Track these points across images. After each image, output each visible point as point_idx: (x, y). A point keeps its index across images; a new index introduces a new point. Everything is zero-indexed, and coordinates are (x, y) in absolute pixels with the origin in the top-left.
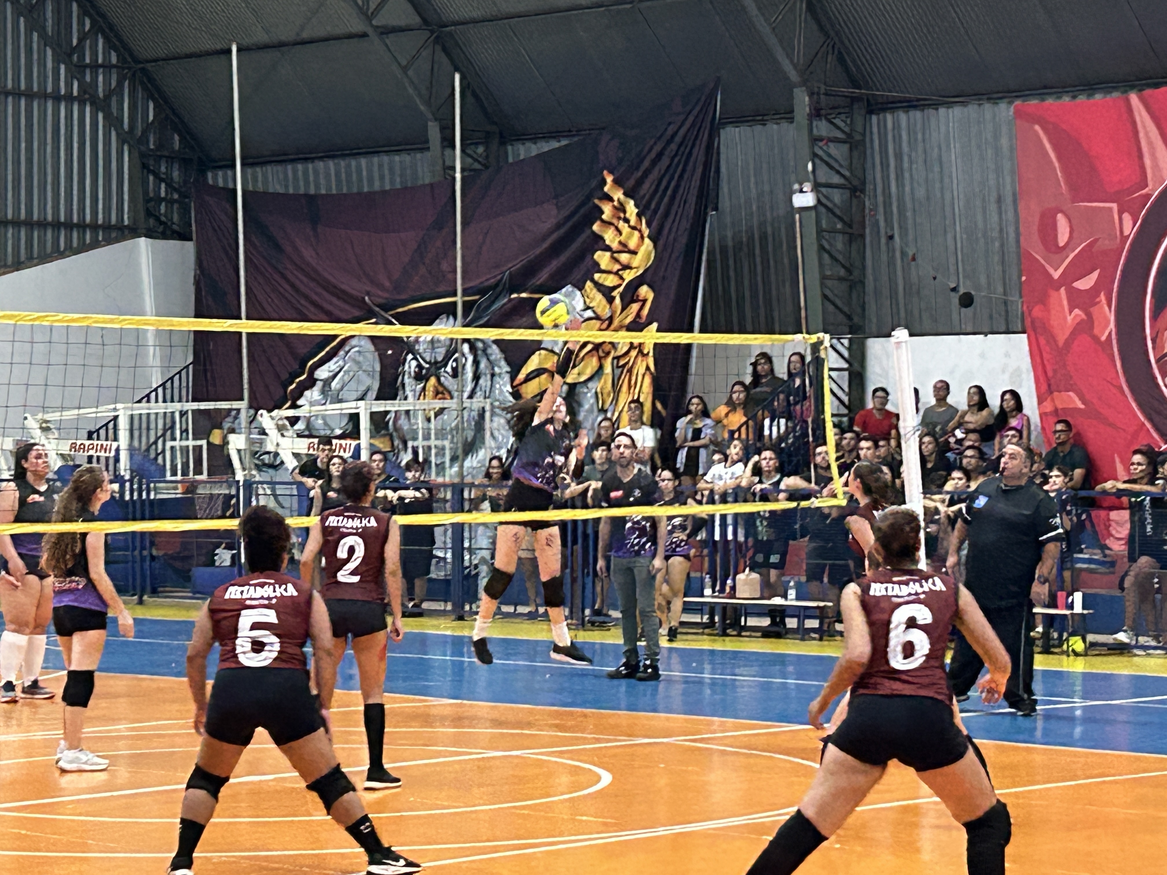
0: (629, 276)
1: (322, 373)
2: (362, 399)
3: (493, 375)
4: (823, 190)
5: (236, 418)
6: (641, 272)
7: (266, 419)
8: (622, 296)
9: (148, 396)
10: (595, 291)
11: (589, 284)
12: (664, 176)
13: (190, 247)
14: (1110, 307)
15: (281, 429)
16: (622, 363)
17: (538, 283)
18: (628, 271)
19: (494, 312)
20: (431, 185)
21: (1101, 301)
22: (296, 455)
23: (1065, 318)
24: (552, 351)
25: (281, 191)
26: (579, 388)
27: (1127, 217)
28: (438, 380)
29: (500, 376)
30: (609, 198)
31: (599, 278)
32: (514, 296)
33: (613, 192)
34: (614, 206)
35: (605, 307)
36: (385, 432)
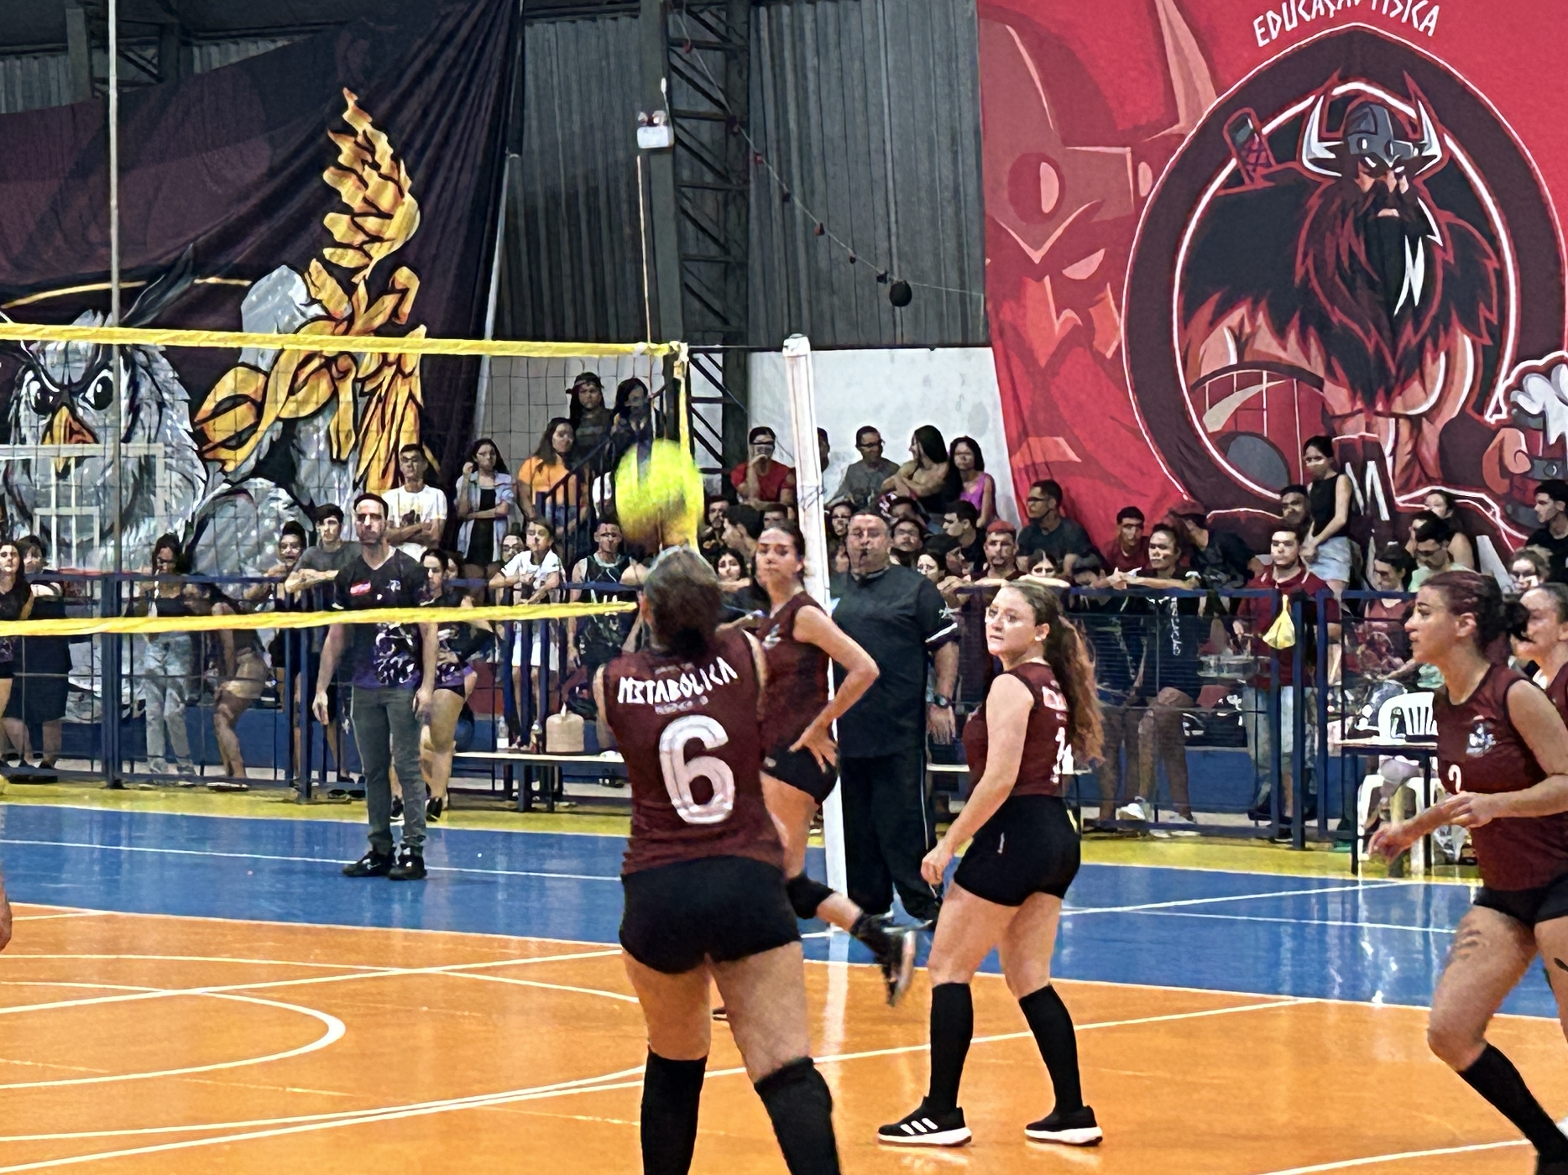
0: (379, 252)
3: (161, 405)
4: (684, 122)
6: (397, 246)
8: (367, 283)
10: (325, 274)
11: (315, 264)
12: (435, 96)
14: (1119, 307)
16: (367, 389)
17: (233, 261)
18: (377, 245)
19: (164, 308)
20: (72, 107)
21: (1106, 297)
23: (1052, 325)
24: (256, 369)
26: (301, 425)
27: (1143, 167)
28: (73, 412)
29: (173, 406)
30: (348, 130)
31: (332, 255)
32: (198, 281)
33: (357, 121)
34: (356, 143)
35: (341, 301)
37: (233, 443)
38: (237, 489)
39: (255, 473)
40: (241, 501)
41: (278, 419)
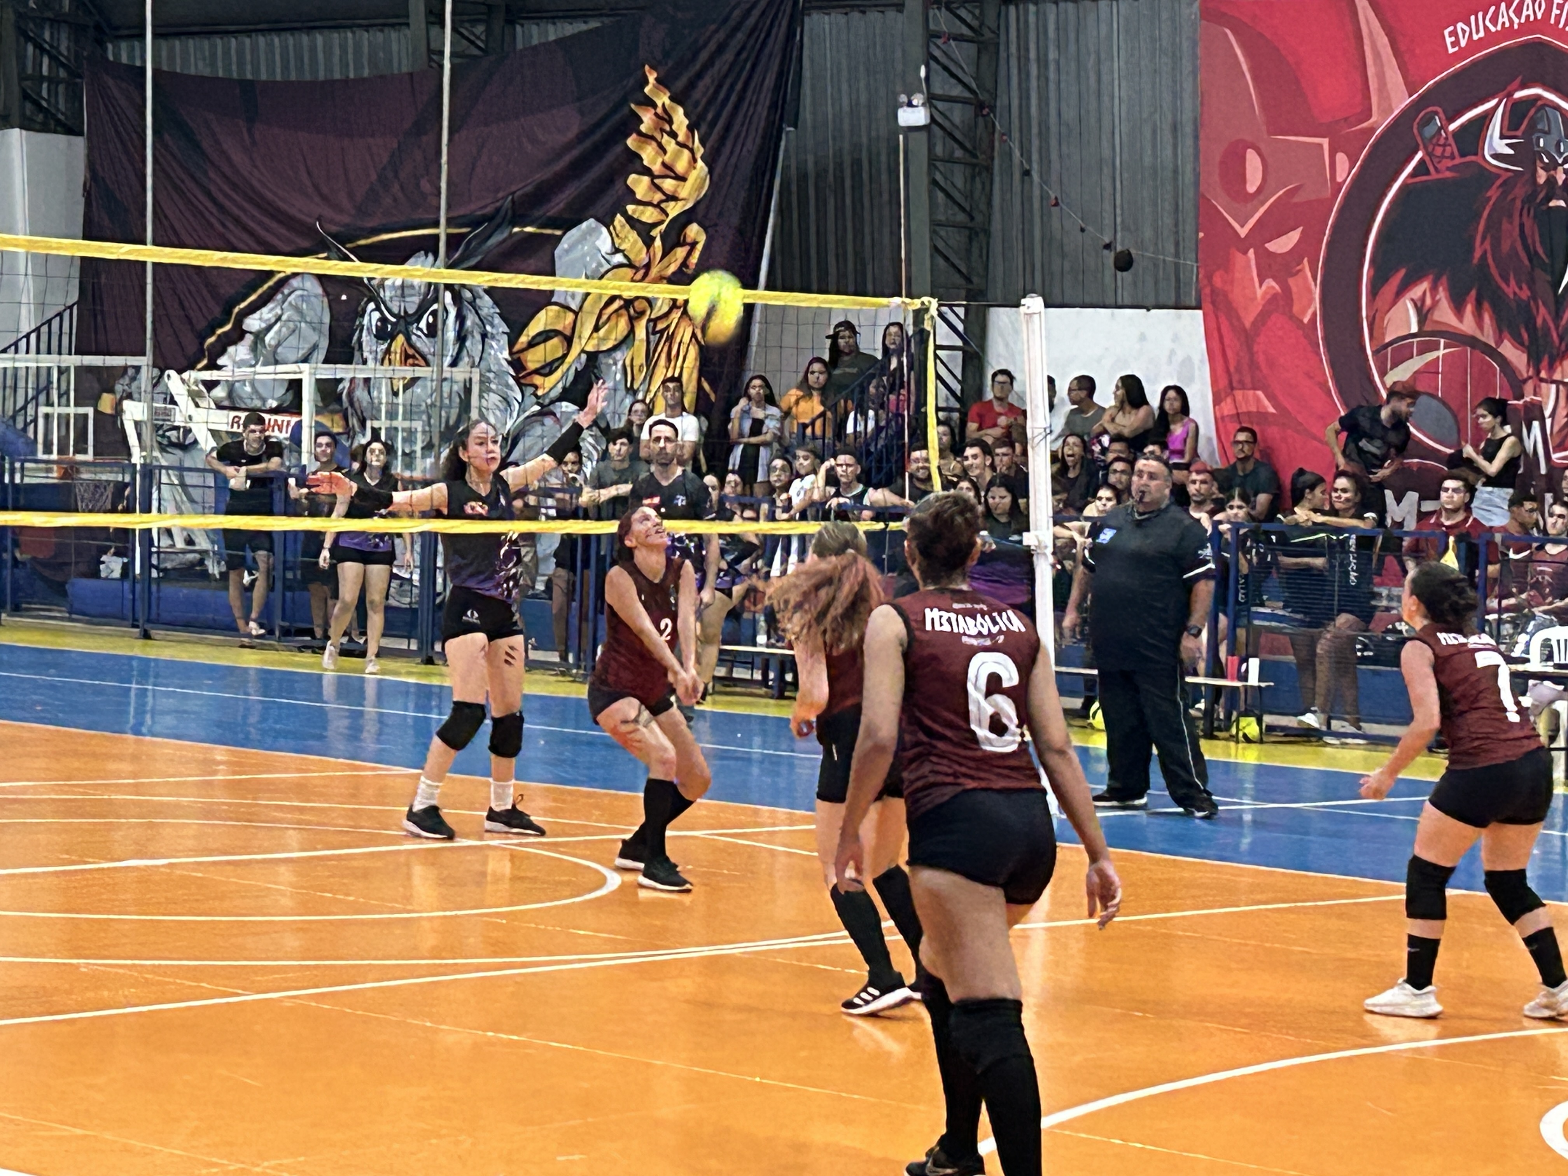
0: (674, 210)
1: (253, 323)
2: (305, 360)
3: (484, 336)
4: (940, 105)
5: (133, 379)
6: (689, 205)
7: (174, 382)
8: (664, 236)
9: (16, 344)
10: (628, 227)
11: (619, 219)
12: (726, 76)
13: (79, 143)
14: (1315, 278)
15: (195, 396)
16: (659, 327)
17: (550, 213)
18: (672, 204)
19: (489, 251)
20: (411, 75)
21: (1303, 269)
22: (215, 433)
23: (1255, 293)
24: (566, 308)
25: (207, 72)
26: (602, 359)
27: (1341, 158)
28: (408, 339)
29: (493, 337)
30: (650, 103)
31: (634, 211)
32: (516, 230)
33: (658, 96)
34: (656, 114)
35: (640, 251)
36: (337, 407)
37: (545, 371)
38: (546, 412)
39: (563, 397)
40: (549, 421)
41: (583, 351)
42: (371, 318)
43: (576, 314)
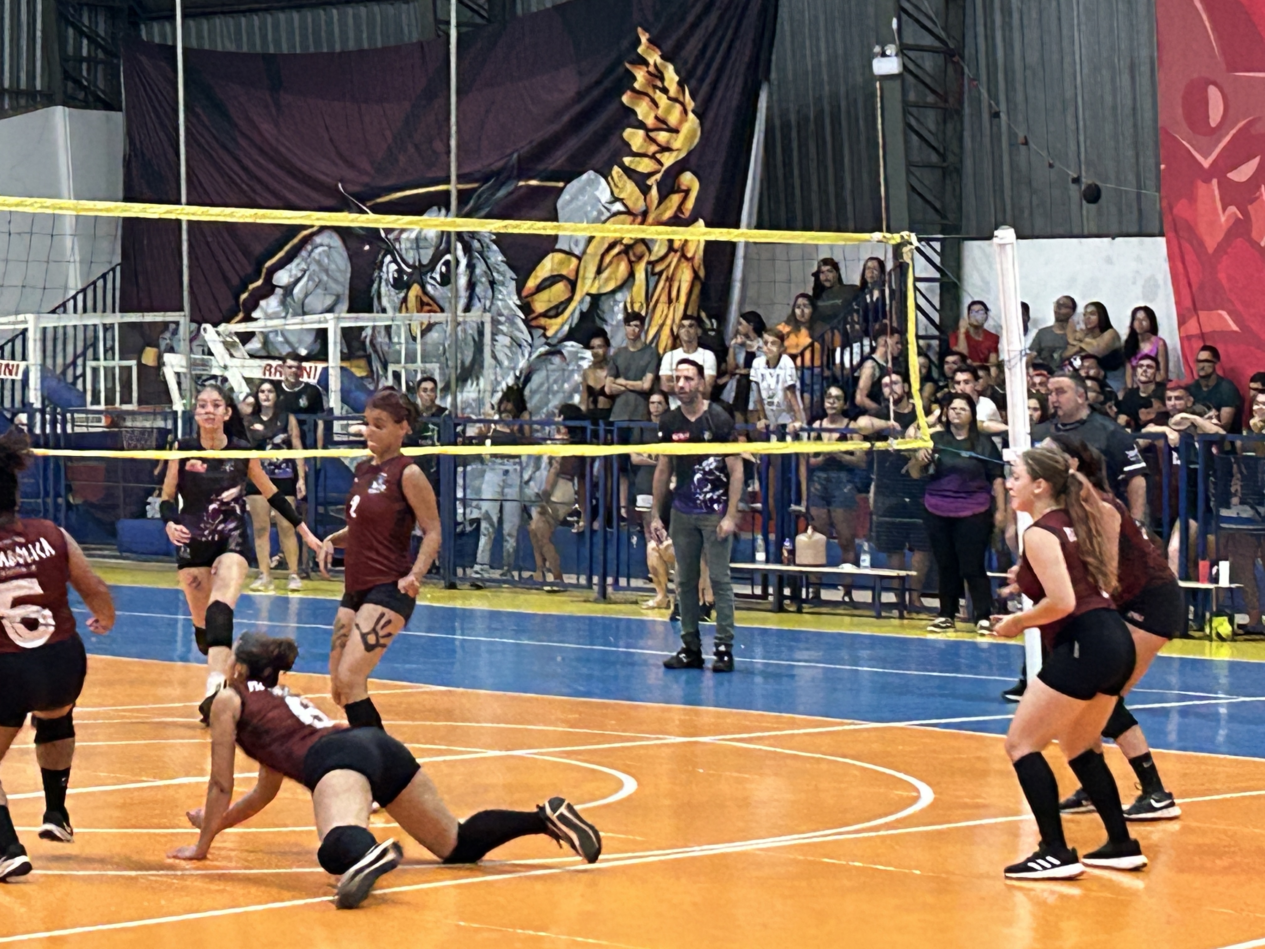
0: (668, 160)
1: (282, 277)
2: (330, 310)
3: (493, 283)
4: (911, 54)
5: (175, 332)
6: (683, 155)
7: (210, 335)
8: (659, 184)
9: (64, 305)
10: (625, 177)
11: (616, 170)
12: (712, 35)
13: (118, 117)
15: (229, 347)
16: (658, 269)
17: (552, 167)
18: (666, 154)
19: (498, 202)
20: (421, 45)
21: (1261, 195)
22: (248, 381)
23: (1218, 218)
24: (570, 253)
25: (233, 49)
26: (605, 300)
28: (423, 288)
29: (503, 284)
30: (643, 62)
31: (631, 162)
32: (521, 183)
33: (649, 54)
34: (648, 72)
35: (637, 199)
36: (361, 353)
37: (552, 313)
38: (555, 351)
39: (570, 336)
40: (557, 359)
41: (588, 294)
42: (390, 269)
43: (579, 258)
